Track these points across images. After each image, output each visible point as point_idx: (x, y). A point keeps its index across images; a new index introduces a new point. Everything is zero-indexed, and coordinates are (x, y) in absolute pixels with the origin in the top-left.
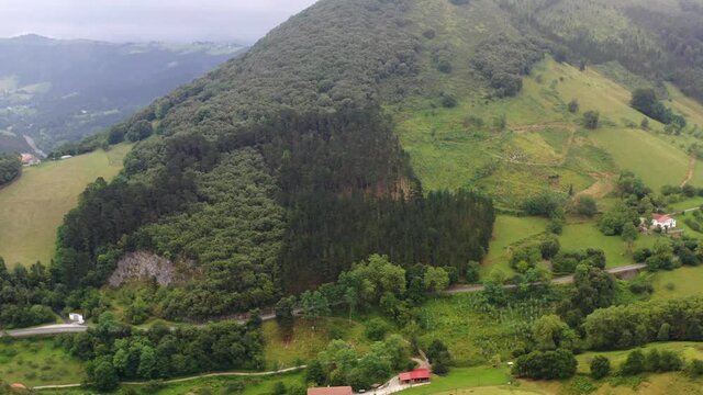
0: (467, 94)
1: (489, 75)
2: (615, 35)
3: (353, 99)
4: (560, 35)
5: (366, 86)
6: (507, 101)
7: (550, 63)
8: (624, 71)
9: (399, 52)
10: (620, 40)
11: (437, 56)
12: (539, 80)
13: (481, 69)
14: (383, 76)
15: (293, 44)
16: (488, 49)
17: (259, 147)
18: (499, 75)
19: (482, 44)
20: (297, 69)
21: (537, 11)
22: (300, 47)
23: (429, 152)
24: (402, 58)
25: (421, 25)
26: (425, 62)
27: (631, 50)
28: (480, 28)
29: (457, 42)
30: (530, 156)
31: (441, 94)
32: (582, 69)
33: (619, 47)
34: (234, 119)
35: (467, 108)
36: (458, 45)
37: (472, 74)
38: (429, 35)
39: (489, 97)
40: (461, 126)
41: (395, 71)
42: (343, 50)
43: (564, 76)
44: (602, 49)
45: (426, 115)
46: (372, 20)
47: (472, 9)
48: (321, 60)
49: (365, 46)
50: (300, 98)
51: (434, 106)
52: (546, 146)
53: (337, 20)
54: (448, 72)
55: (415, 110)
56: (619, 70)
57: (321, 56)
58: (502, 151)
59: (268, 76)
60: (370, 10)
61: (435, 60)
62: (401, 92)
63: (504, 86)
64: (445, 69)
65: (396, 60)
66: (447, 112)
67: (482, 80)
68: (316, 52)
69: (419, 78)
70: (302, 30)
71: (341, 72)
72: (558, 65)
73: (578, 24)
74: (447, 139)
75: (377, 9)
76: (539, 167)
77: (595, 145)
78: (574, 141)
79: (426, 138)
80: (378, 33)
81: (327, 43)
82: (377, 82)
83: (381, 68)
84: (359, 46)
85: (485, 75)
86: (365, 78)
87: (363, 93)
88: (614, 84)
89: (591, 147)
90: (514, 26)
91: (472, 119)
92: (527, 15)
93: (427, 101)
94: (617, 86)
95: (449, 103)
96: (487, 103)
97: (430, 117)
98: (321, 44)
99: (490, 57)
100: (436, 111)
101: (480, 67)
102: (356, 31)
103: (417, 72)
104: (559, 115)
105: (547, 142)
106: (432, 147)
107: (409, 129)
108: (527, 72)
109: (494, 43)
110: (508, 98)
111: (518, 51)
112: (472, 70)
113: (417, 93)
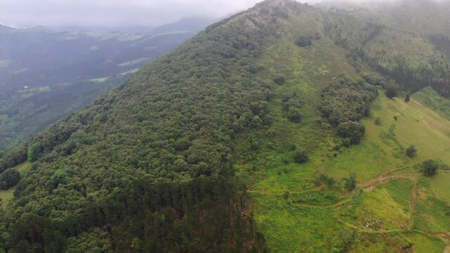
0: (317, 147)
1: (335, 123)
2: (425, 62)
3: (207, 161)
4: (384, 65)
5: (221, 145)
6: (353, 150)
7: (383, 100)
8: (438, 97)
9: (252, 103)
10: (430, 66)
11: (288, 106)
12: (378, 123)
13: (328, 117)
14: (238, 130)
15: (154, 94)
16: (333, 94)
17: (109, 229)
18: (345, 124)
19: (326, 90)
20: (155, 125)
21: (364, 43)
22: (160, 99)
23: (283, 220)
24: (256, 111)
25: (272, 69)
26: (277, 110)
27: (439, 74)
28: (323, 70)
29: (305, 87)
30: (382, 221)
31: (293, 148)
32: (407, 100)
33: (429, 73)
34: (88, 189)
35: (318, 163)
36: (305, 90)
37: (319, 122)
38: (280, 81)
39: (336, 149)
40: (313, 185)
41: (250, 125)
42: (200, 103)
43: (397, 114)
44: (417, 75)
45: (279, 174)
46: (228, 68)
47: (314, 49)
48: (179, 114)
49: (221, 98)
50: (156, 161)
51: (286, 163)
52: (394, 204)
53: (195, 69)
54: (297, 122)
55: (268, 168)
56: (434, 96)
57: (180, 110)
58: (355, 218)
59: (128, 131)
60: (226, 57)
61: (286, 108)
62: (255, 148)
63: (350, 136)
64: (295, 119)
65: (250, 112)
66: (299, 168)
67: (329, 128)
68: (175, 105)
69: (271, 130)
70: (164, 78)
71: (198, 129)
72: (390, 101)
73: (396, 53)
74: (300, 202)
75: (232, 56)
76: (392, 236)
77: (438, 197)
78: (418, 194)
79: (280, 204)
80: (233, 83)
81: (186, 96)
82: (233, 138)
83: (236, 123)
84: (215, 99)
85: (331, 122)
86: (220, 136)
87: (218, 154)
88: (433, 113)
89: (434, 200)
90: (349, 63)
91: (323, 178)
92: (357, 49)
93: (279, 157)
94: (436, 115)
95: (301, 159)
96: (335, 155)
97: (284, 176)
98: (180, 97)
99: (335, 104)
100: (288, 167)
101: (326, 114)
102: (212, 82)
103: (269, 124)
104: (400, 161)
105: (395, 199)
106: (286, 213)
107: (262, 193)
108: (367, 114)
109: (337, 88)
110: (354, 146)
111: (358, 94)
112: (320, 118)
113: (270, 147)
